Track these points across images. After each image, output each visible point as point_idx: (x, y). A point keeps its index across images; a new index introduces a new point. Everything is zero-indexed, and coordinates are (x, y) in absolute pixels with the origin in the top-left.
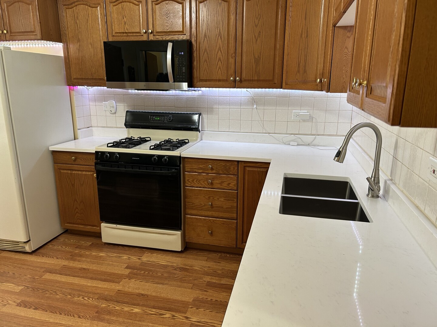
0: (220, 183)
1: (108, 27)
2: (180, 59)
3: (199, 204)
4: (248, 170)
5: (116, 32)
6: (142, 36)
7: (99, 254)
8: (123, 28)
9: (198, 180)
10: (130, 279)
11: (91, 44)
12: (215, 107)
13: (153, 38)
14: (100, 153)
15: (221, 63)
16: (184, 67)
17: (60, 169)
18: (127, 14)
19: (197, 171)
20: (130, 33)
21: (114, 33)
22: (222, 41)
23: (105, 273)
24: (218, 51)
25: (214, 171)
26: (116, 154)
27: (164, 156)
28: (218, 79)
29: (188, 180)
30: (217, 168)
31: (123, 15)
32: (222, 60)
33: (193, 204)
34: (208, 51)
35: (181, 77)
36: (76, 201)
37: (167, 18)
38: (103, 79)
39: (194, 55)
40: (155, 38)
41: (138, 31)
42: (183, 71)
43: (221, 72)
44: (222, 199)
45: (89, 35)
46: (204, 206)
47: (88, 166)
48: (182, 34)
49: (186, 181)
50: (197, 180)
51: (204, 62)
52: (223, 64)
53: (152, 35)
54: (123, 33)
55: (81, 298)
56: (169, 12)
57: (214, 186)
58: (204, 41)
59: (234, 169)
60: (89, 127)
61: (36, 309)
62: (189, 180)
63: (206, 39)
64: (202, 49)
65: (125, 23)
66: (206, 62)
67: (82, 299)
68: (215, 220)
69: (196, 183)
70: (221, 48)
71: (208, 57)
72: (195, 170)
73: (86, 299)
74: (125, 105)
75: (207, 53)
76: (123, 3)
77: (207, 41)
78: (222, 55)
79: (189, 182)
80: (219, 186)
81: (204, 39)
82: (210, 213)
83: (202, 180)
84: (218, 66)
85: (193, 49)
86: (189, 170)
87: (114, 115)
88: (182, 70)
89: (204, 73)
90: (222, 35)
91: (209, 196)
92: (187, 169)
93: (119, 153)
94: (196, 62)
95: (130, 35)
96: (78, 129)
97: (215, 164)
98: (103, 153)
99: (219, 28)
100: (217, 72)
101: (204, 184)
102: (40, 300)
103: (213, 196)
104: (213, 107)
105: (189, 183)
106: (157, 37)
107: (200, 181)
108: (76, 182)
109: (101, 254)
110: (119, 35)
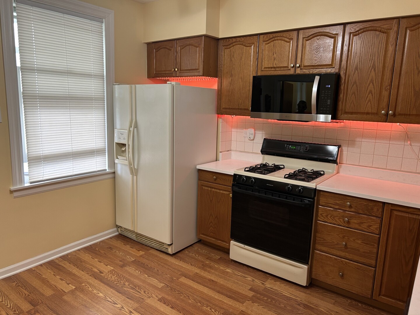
0: (358, 224)
1: (259, 63)
2: (327, 92)
3: (331, 241)
4: (397, 215)
5: (265, 67)
6: (289, 70)
7: (226, 269)
8: (272, 63)
9: (333, 216)
10: (253, 303)
11: (241, 78)
12: (357, 140)
13: (300, 72)
14: (237, 176)
15: (372, 95)
16: (329, 99)
17: (202, 185)
18: (277, 50)
19: (332, 206)
20: (278, 67)
21: (263, 68)
22: (375, 73)
23: (230, 290)
24: (370, 84)
25: (353, 210)
26: (252, 178)
27: (298, 186)
28: (366, 111)
29: (321, 214)
30: (356, 207)
31: (274, 52)
32: (373, 93)
33: (324, 240)
34: (358, 83)
35: (325, 109)
36: (211, 216)
37: (317, 52)
38: (248, 109)
39: (341, 87)
40: (302, 72)
41: (286, 65)
42: (328, 104)
43: (371, 105)
44: (359, 242)
45: (241, 70)
46: (337, 244)
47: (226, 186)
48: (330, 67)
49: (319, 215)
50: (331, 216)
51: (352, 94)
52: (375, 97)
53: (299, 69)
54: (272, 68)
55: (208, 309)
56: (319, 47)
57: (351, 226)
58: (354, 74)
59: (378, 210)
60: (228, 151)
61: (172, 308)
62: (323, 215)
63: (356, 71)
64: (351, 81)
65: (274, 59)
66: (354, 95)
67: (210, 310)
68: (349, 263)
69: (331, 219)
70: (373, 81)
71: (357, 90)
72: (330, 205)
73: (213, 310)
74: (263, 133)
75: (357, 86)
76: (275, 41)
77: (358, 73)
78: (374, 88)
79: (323, 216)
80: (357, 226)
81: (355, 72)
82: (343, 254)
83: (337, 216)
84: (368, 99)
85: (341, 82)
86: (324, 204)
87: (252, 142)
88: (327, 102)
89: (350, 106)
90: (377, 66)
91: (344, 235)
92: (322, 202)
93: (255, 178)
94: (342, 94)
95: (278, 69)
96: (221, 152)
97: (355, 202)
98: (241, 176)
99: (373, 61)
100: (366, 105)
101: (340, 222)
102: (176, 301)
103: (348, 236)
104: (356, 140)
105: (322, 218)
106: (304, 70)
107: (335, 217)
108: (213, 199)
109: (228, 270)
110: (268, 70)
